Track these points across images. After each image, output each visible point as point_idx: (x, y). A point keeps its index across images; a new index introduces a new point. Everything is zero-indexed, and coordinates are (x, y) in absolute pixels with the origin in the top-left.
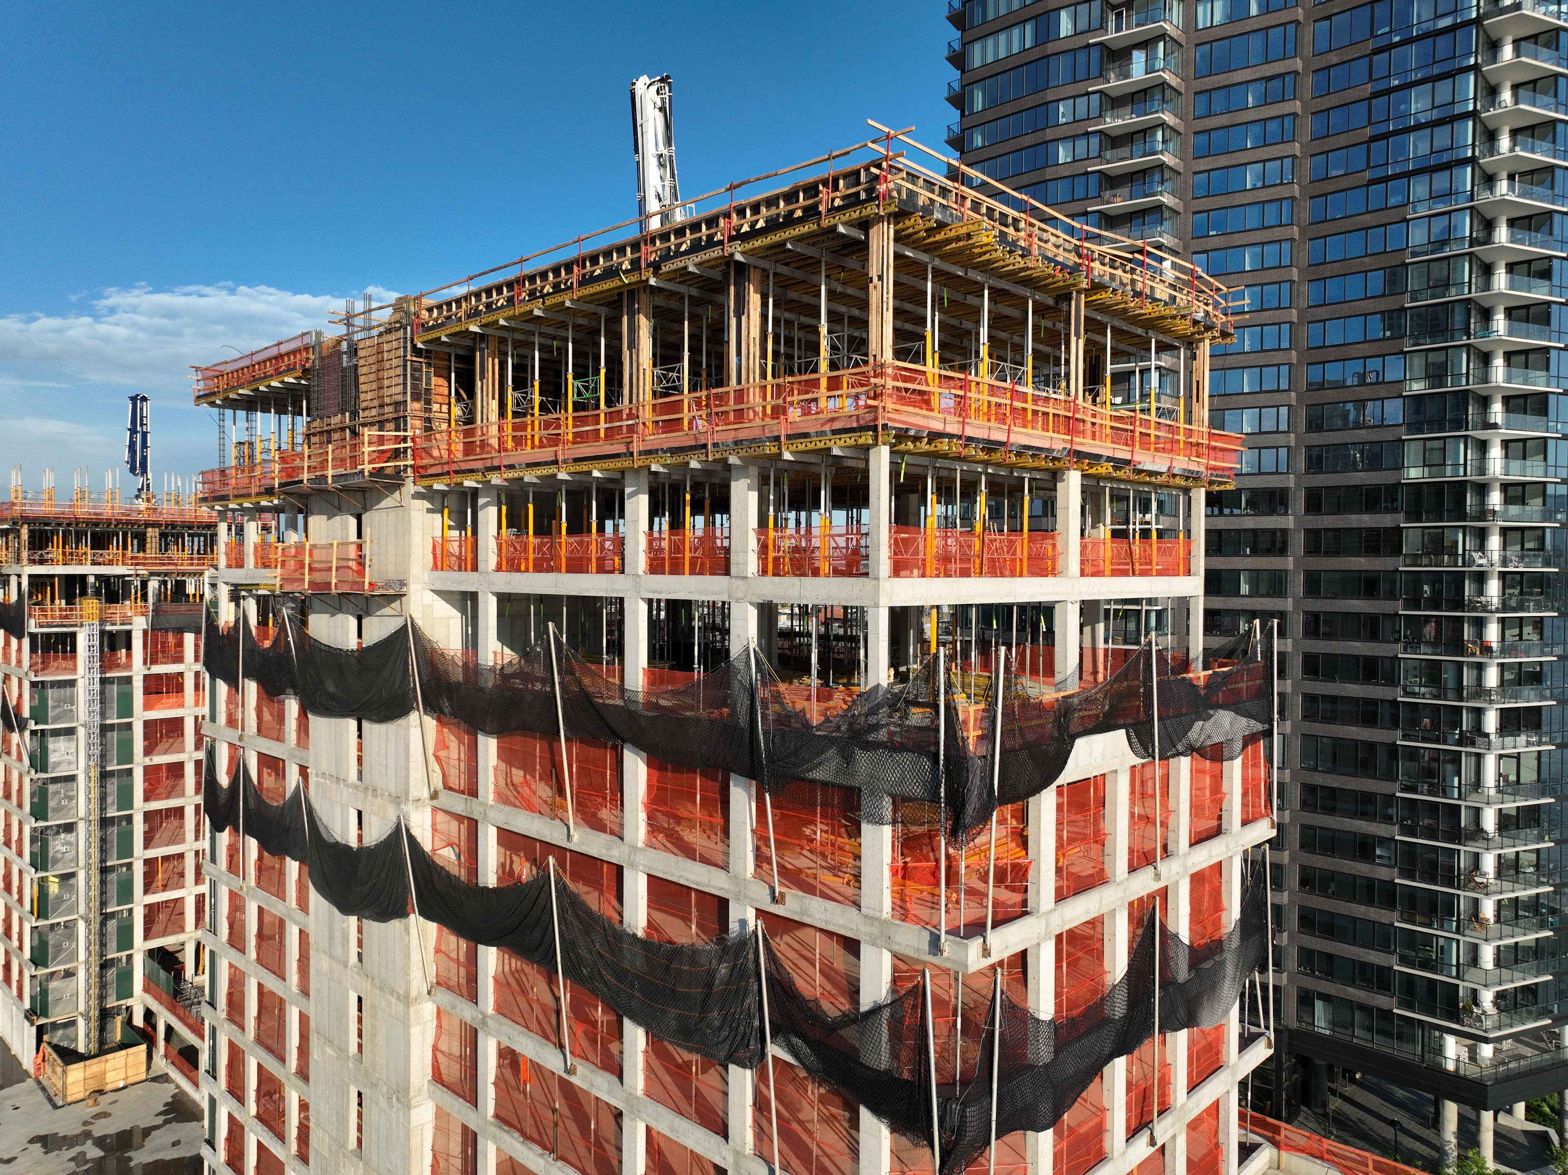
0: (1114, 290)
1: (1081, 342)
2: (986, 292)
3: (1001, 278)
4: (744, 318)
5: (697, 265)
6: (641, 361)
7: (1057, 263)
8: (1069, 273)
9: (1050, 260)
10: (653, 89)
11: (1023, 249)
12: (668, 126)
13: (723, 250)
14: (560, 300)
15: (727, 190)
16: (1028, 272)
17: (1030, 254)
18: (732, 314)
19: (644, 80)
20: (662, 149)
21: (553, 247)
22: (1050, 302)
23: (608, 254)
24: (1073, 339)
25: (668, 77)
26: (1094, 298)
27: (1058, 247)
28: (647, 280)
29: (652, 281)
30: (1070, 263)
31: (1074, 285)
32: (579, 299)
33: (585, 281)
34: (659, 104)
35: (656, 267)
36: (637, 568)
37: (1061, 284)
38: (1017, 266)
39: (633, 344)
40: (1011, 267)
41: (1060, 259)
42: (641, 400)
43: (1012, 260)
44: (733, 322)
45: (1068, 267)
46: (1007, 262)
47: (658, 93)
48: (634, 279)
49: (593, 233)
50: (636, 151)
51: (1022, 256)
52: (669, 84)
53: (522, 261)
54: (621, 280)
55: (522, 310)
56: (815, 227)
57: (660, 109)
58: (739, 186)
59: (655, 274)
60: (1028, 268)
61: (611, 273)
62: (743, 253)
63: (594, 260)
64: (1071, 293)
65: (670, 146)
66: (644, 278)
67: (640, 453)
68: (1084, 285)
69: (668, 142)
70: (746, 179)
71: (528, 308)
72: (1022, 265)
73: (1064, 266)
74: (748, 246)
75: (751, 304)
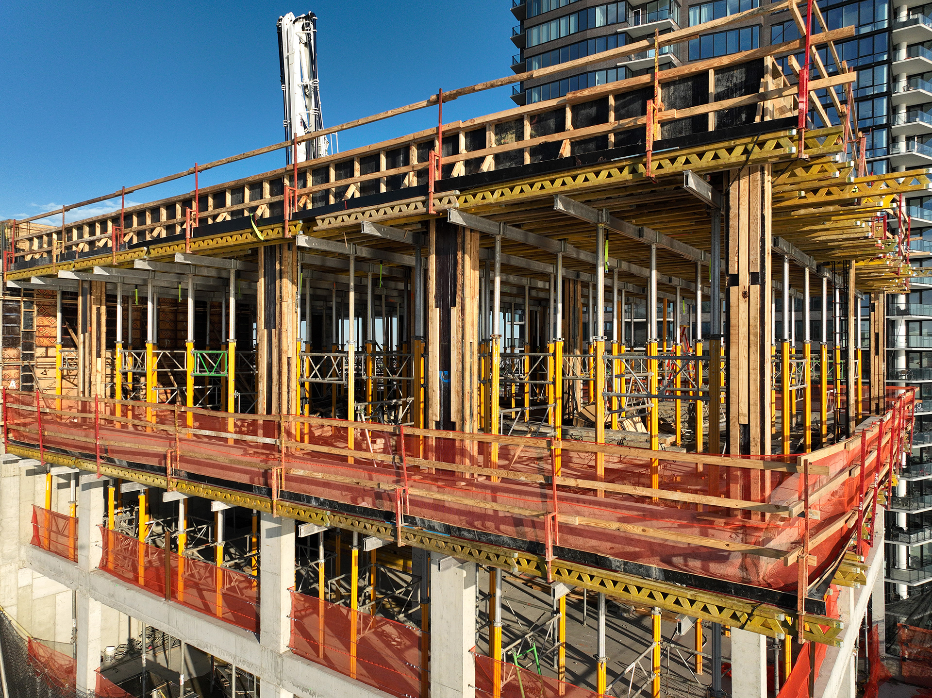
4: (454, 312)
5: (377, 224)
6: (284, 347)
10: (299, 25)
12: (313, 61)
13: (425, 203)
14: (170, 251)
15: (431, 103)
18: (432, 301)
19: (290, 16)
20: (307, 81)
21: (162, 177)
23: (237, 190)
25: (313, 14)
28: (294, 238)
29: (302, 241)
32: (194, 253)
33: (204, 229)
34: (304, 39)
35: (308, 219)
36: (278, 642)
39: (272, 322)
42: (284, 411)
44: (435, 315)
47: (303, 29)
48: (273, 235)
49: (215, 162)
50: (283, 82)
52: (314, 22)
53: (123, 193)
54: (253, 233)
55: (122, 259)
56: (626, 175)
57: (306, 44)
58: (453, 97)
59: (307, 230)
61: (239, 222)
62: (461, 211)
63: (219, 197)
65: (315, 77)
66: (288, 235)
67: (283, 495)
69: (313, 75)
70: (467, 85)
71: (128, 258)
74: (475, 200)
75: (467, 291)
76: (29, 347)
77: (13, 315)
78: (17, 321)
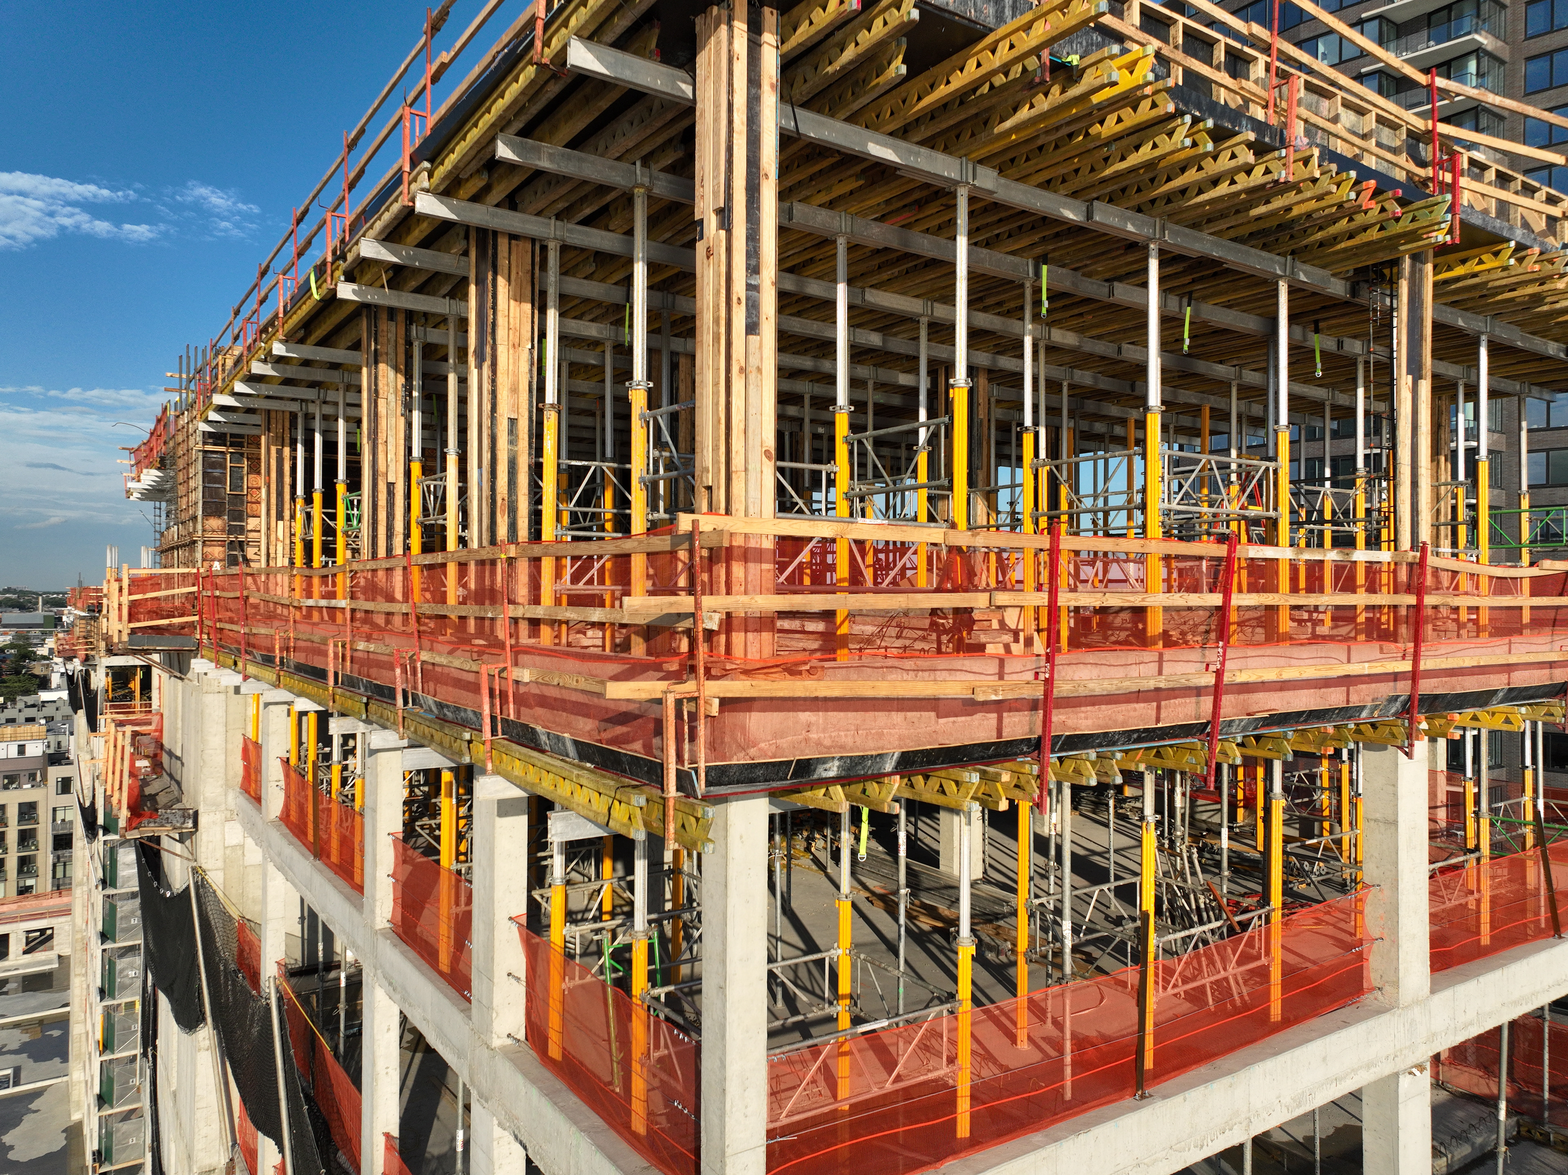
0: (1520, 247)
1: (1425, 387)
2: (1153, 265)
3: (1195, 226)
6: (382, 467)
7: (1365, 173)
8: (1403, 202)
9: (1345, 163)
11: (1259, 126)
16: (1277, 203)
17: (1284, 143)
22: (1338, 288)
24: (1404, 382)
26: (1459, 271)
27: (1365, 137)
28: (336, 290)
30: (1401, 176)
31: (1412, 236)
37: (1374, 234)
38: (1243, 182)
40: (1223, 189)
41: (1370, 162)
43: (1224, 163)
45: (1395, 184)
46: (1211, 168)
51: (1260, 149)
60: (1281, 188)
64: (1396, 263)
68: (1441, 237)
72: (1258, 177)
73: (1385, 184)
76: (238, 515)
77: (217, 473)
78: (221, 480)
